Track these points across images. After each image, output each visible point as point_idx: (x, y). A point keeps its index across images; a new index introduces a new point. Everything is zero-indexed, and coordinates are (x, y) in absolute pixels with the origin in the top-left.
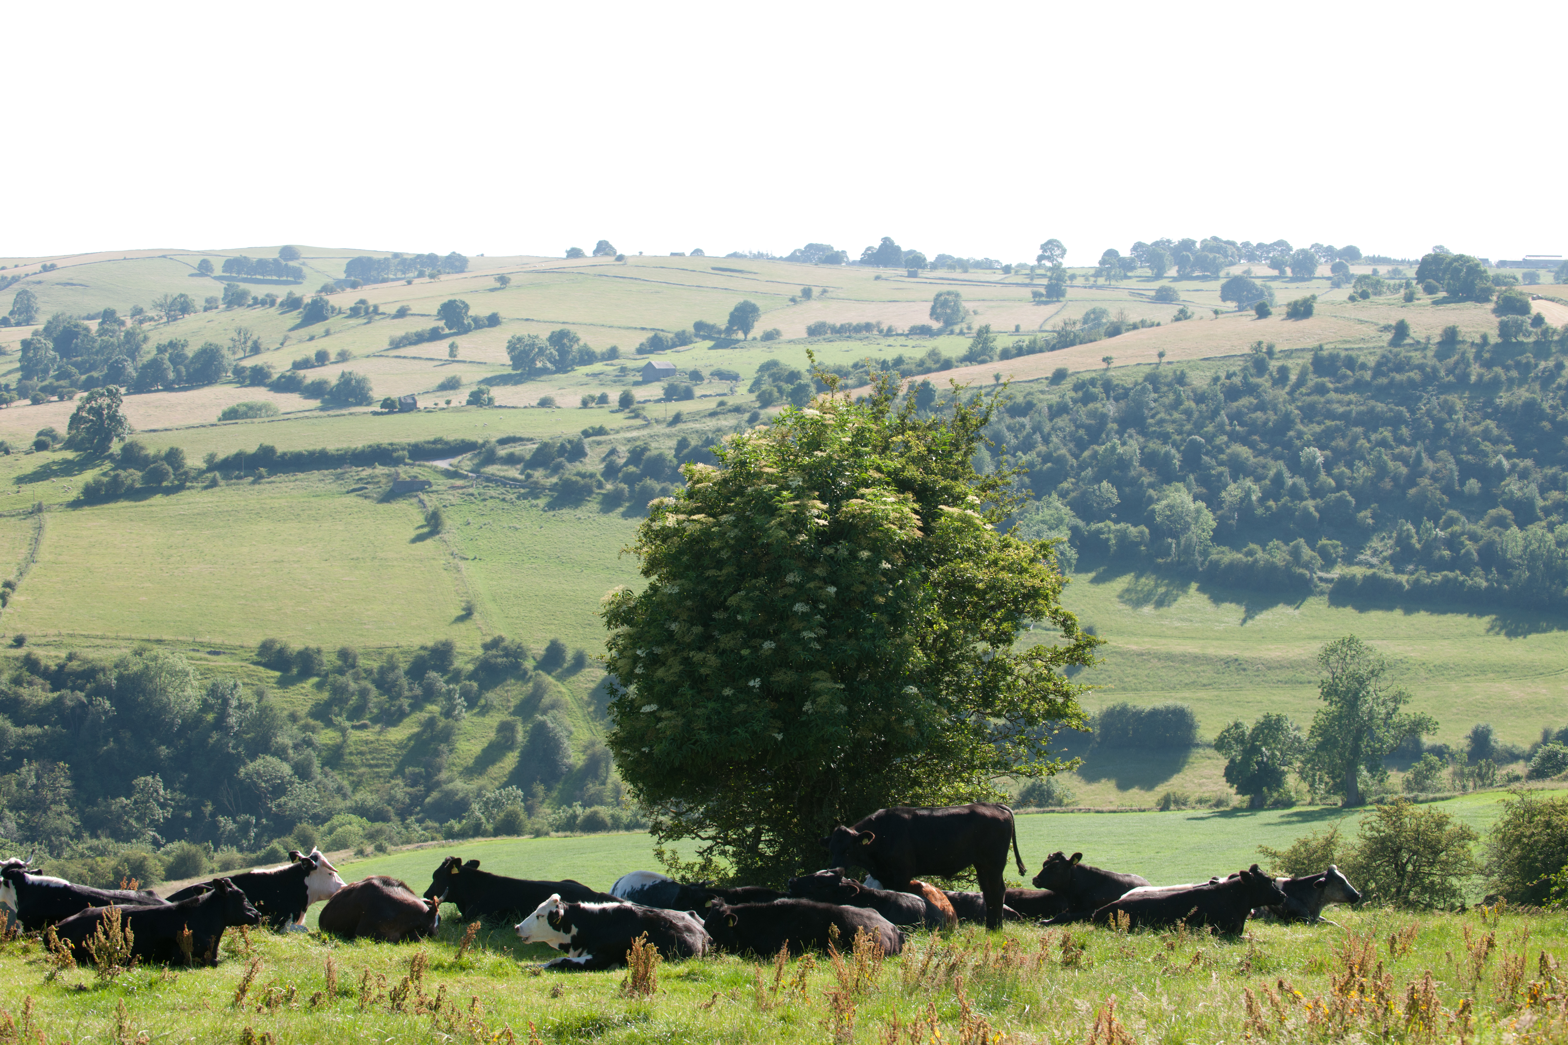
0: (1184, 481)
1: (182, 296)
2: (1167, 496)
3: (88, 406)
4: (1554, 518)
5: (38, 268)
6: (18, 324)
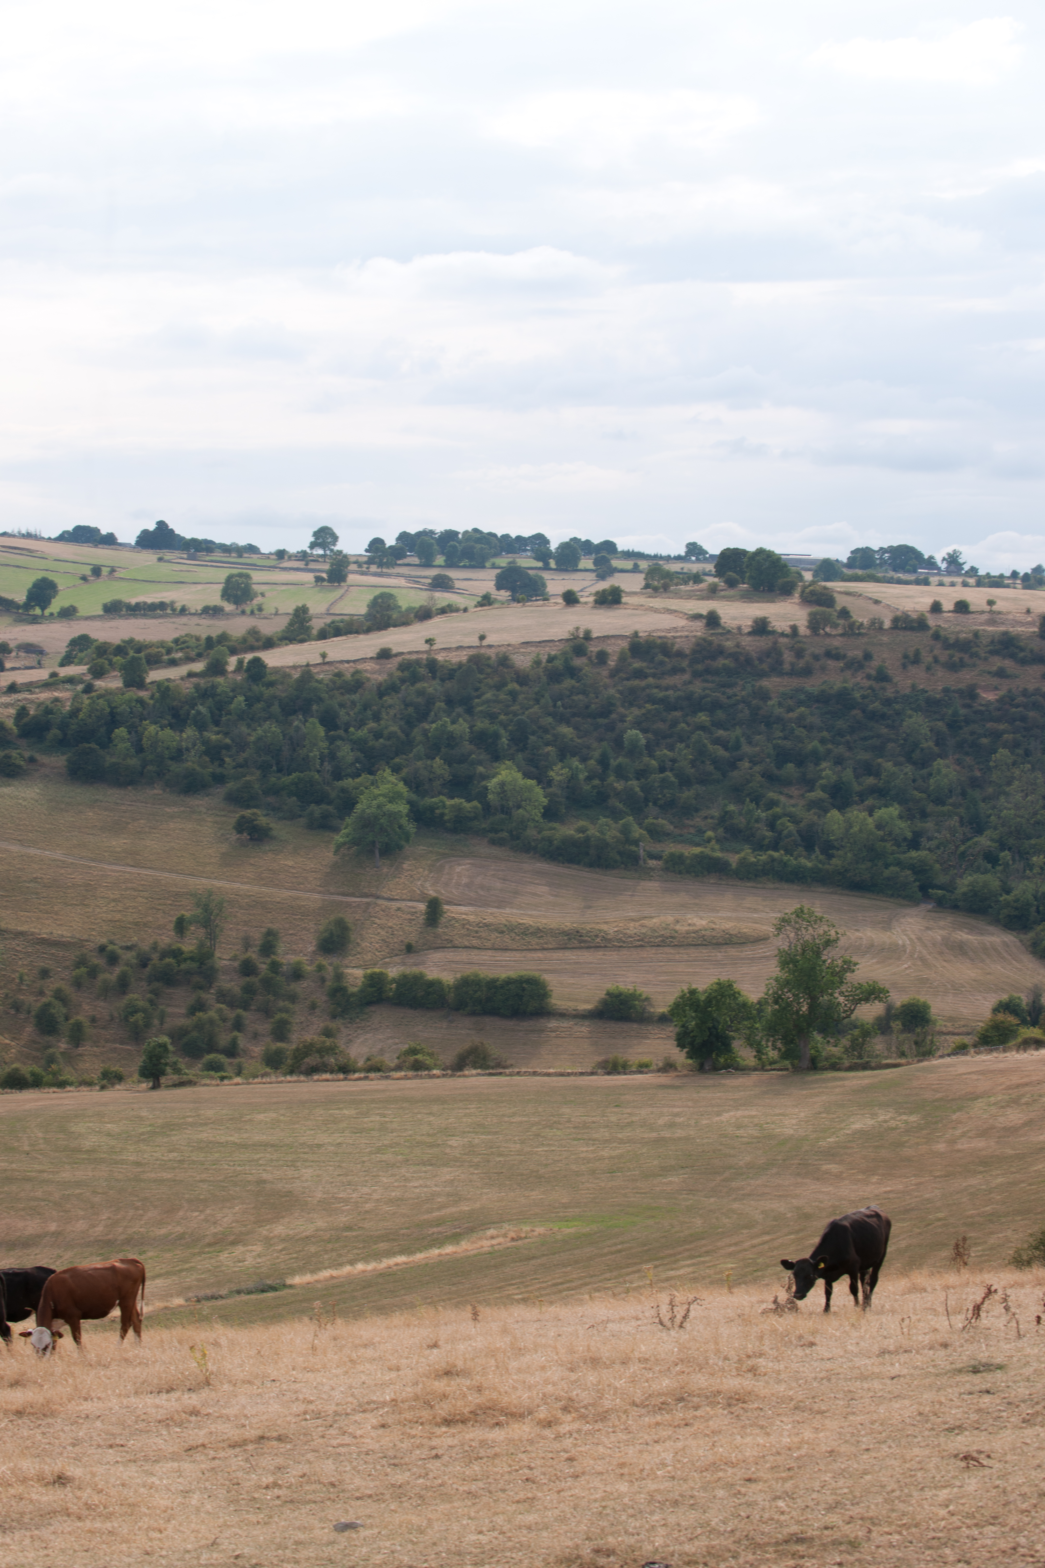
0: (513, 759)
2: (498, 773)
4: (869, 802)
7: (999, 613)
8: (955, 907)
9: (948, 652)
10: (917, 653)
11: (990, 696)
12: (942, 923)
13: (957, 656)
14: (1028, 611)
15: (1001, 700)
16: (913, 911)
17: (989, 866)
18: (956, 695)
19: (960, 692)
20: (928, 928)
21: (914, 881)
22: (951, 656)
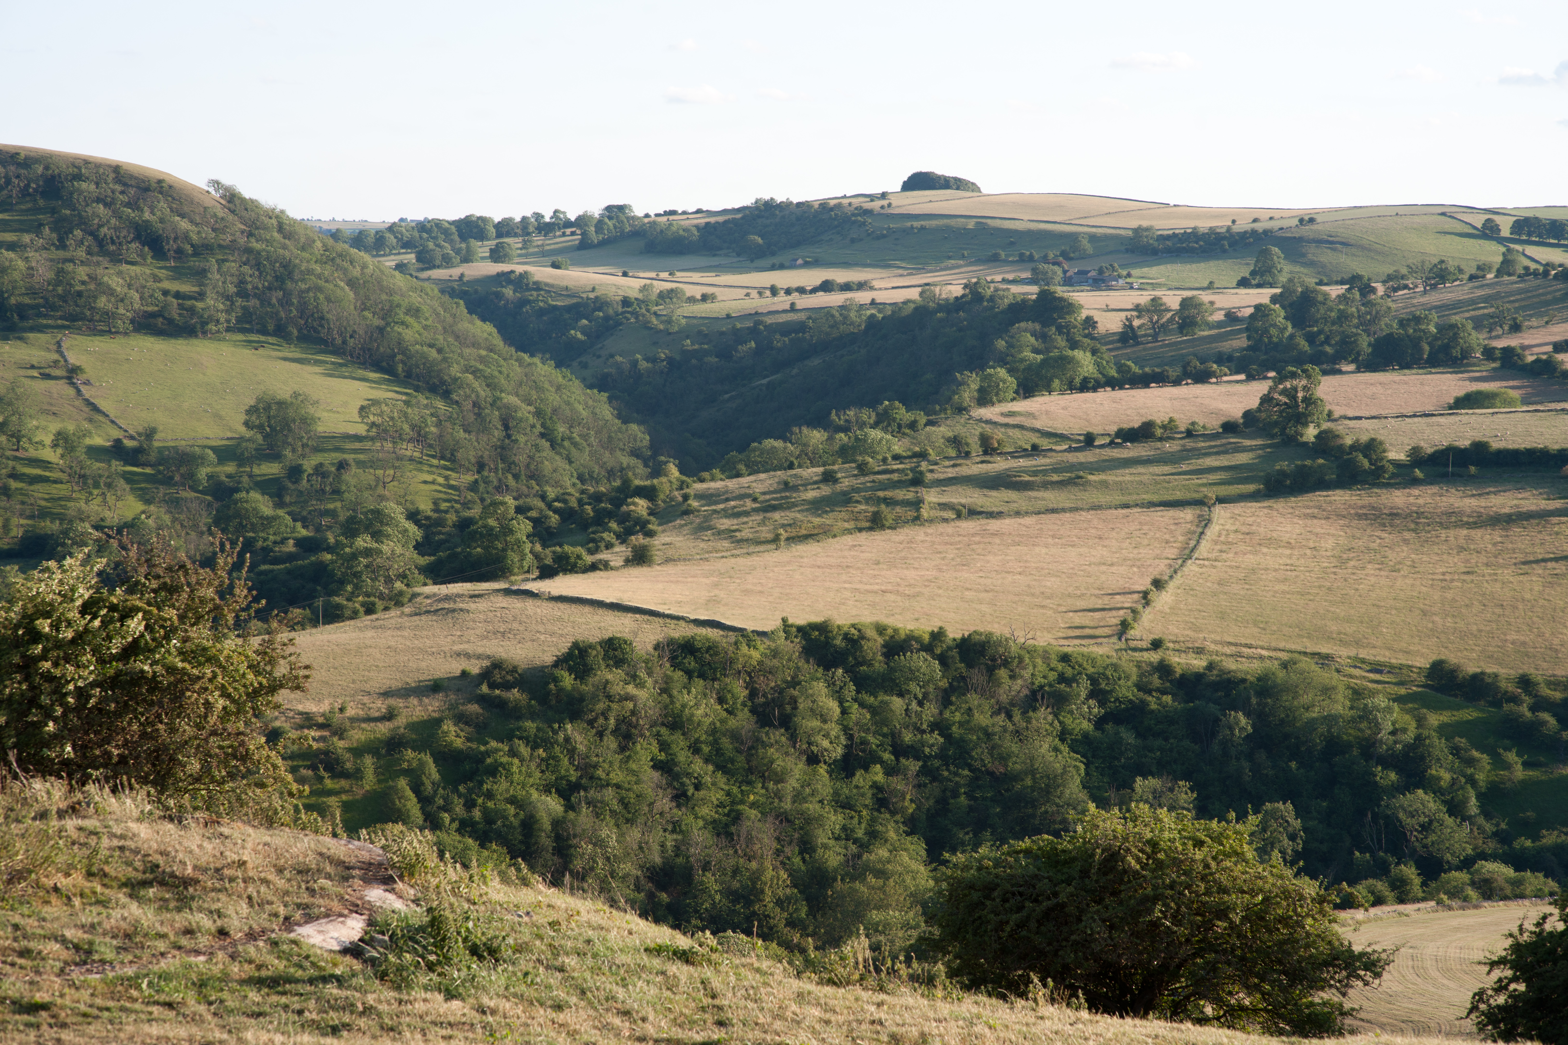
1: (1442, 262)
3: (1281, 387)
5: (1296, 222)
6: (1259, 286)
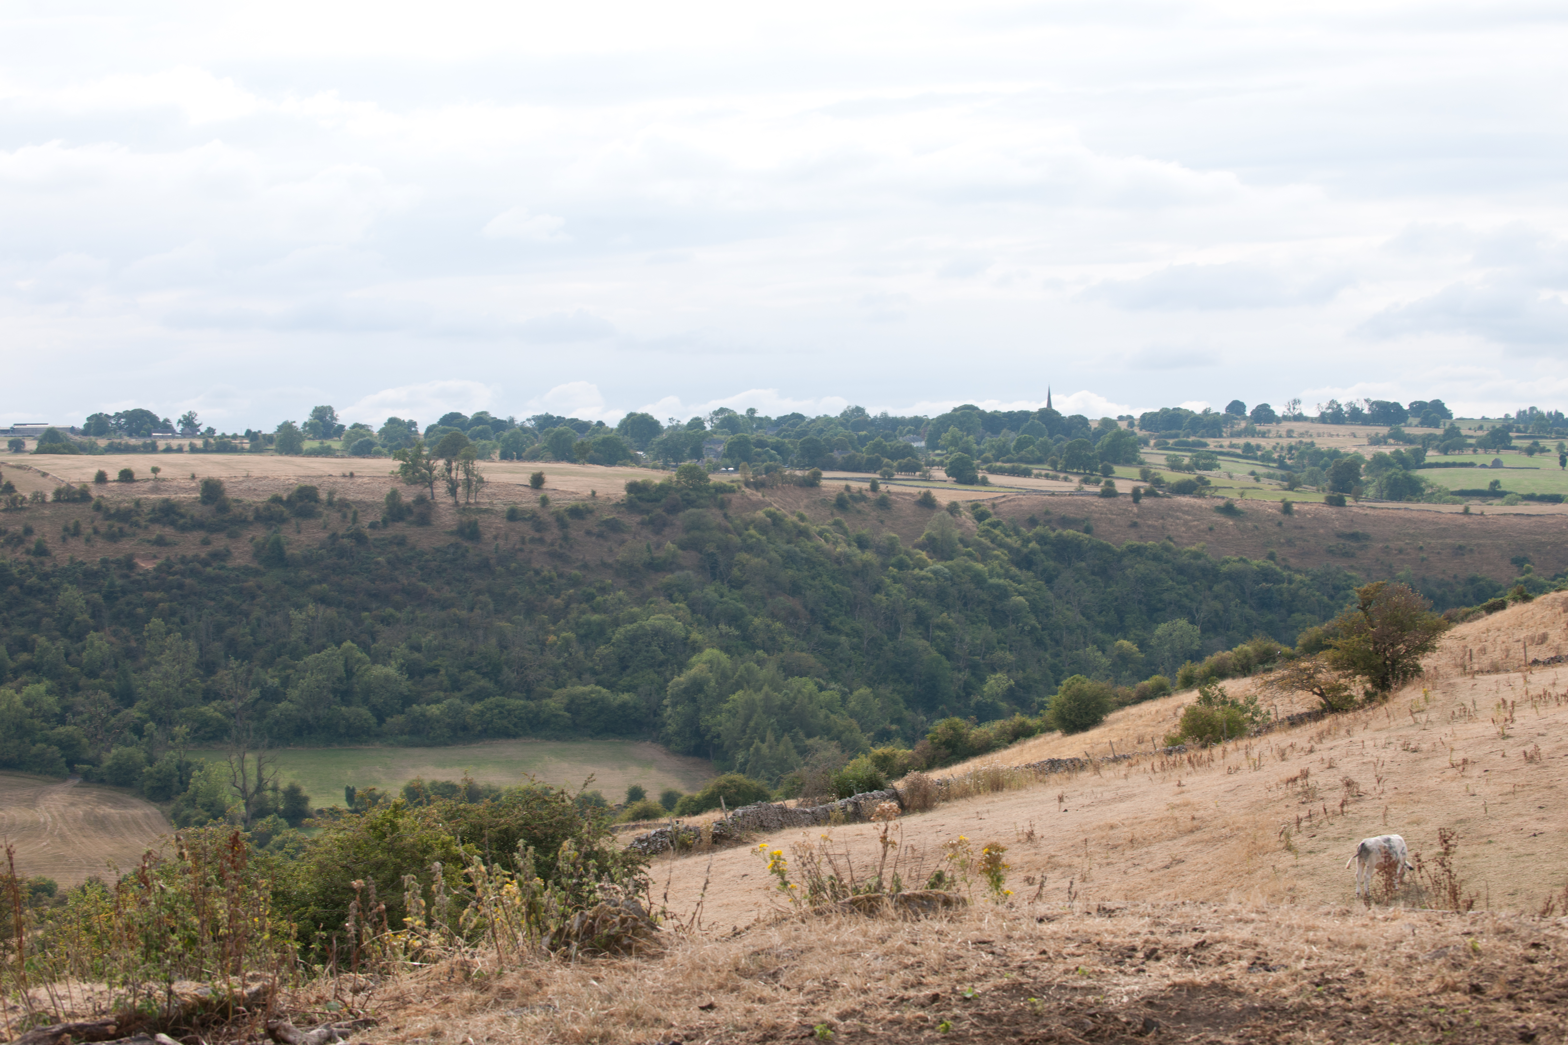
4: (24, 678)
7: (164, 480)
8: (102, 781)
9: (108, 522)
10: (77, 525)
11: (146, 566)
12: (87, 798)
13: (117, 525)
14: (193, 477)
15: (158, 569)
16: (59, 787)
17: (136, 738)
18: (114, 566)
19: (118, 562)
20: (72, 804)
21: (62, 756)
22: (111, 527)
